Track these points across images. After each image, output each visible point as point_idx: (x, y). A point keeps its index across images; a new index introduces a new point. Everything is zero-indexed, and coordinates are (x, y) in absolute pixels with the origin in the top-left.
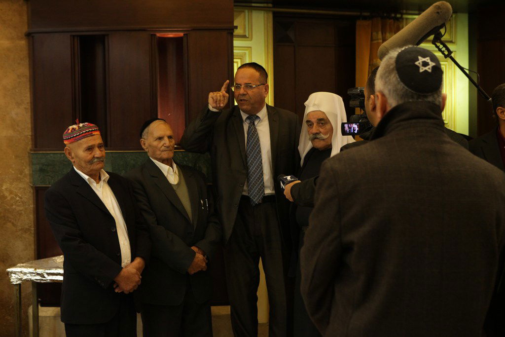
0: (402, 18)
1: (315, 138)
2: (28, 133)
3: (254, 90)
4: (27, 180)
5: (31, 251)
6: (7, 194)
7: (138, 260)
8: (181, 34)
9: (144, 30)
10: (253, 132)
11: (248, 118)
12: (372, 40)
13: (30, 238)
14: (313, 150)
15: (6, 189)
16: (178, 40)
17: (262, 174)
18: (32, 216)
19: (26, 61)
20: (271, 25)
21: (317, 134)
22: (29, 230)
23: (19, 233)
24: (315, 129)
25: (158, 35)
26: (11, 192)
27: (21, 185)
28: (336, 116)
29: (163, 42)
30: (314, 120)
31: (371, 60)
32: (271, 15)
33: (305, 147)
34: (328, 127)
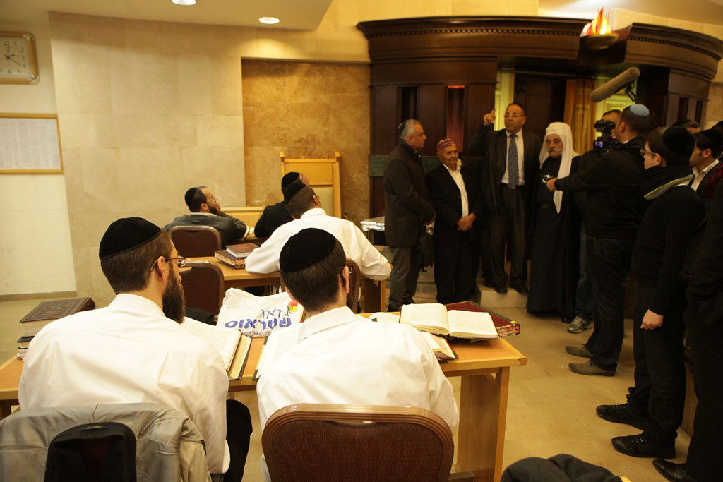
0: (595, 79)
1: (551, 151)
2: (368, 145)
3: (518, 118)
4: (367, 172)
5: (368, 213)
6: (356, 180)
7: (472, 215)
8: (463, 86)
9: (441, 84)
10: (513, 146)
11: (510, 136)
12: (576, 92)
13: (367, 206)
14: (550, 159)
15: (356, 178)
16: (461, 91)
17: (517, 170)
18: (368, 193)
19: (368, 103)
20: (513, 81)
21: (553, 148)
22: (367, 201)
23: (361, 203)
24: (552, 145)
25: (449, 87)
26: (358, 179)
27: (364, 175)
28: (566, 137)
29: (451, 91)
30: (552, 140)
31: (575, 105)
32: (513, 76)
33: (544, 156)
34: (560, 144)
